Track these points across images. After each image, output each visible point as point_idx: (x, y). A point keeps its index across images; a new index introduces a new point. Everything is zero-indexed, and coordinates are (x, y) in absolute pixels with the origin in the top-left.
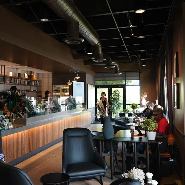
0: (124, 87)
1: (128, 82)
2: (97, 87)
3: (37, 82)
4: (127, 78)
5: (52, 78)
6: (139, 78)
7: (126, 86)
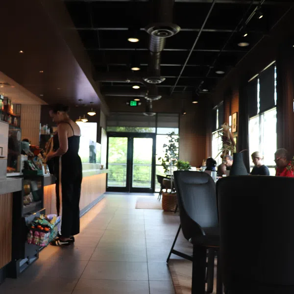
0: (153, 136)
1: (160, 130)
2: (109, 135)
3: (15, 118)
4: (158, 124)
5: (39, 115)
6: (177, 124)
7: (157, 136)
